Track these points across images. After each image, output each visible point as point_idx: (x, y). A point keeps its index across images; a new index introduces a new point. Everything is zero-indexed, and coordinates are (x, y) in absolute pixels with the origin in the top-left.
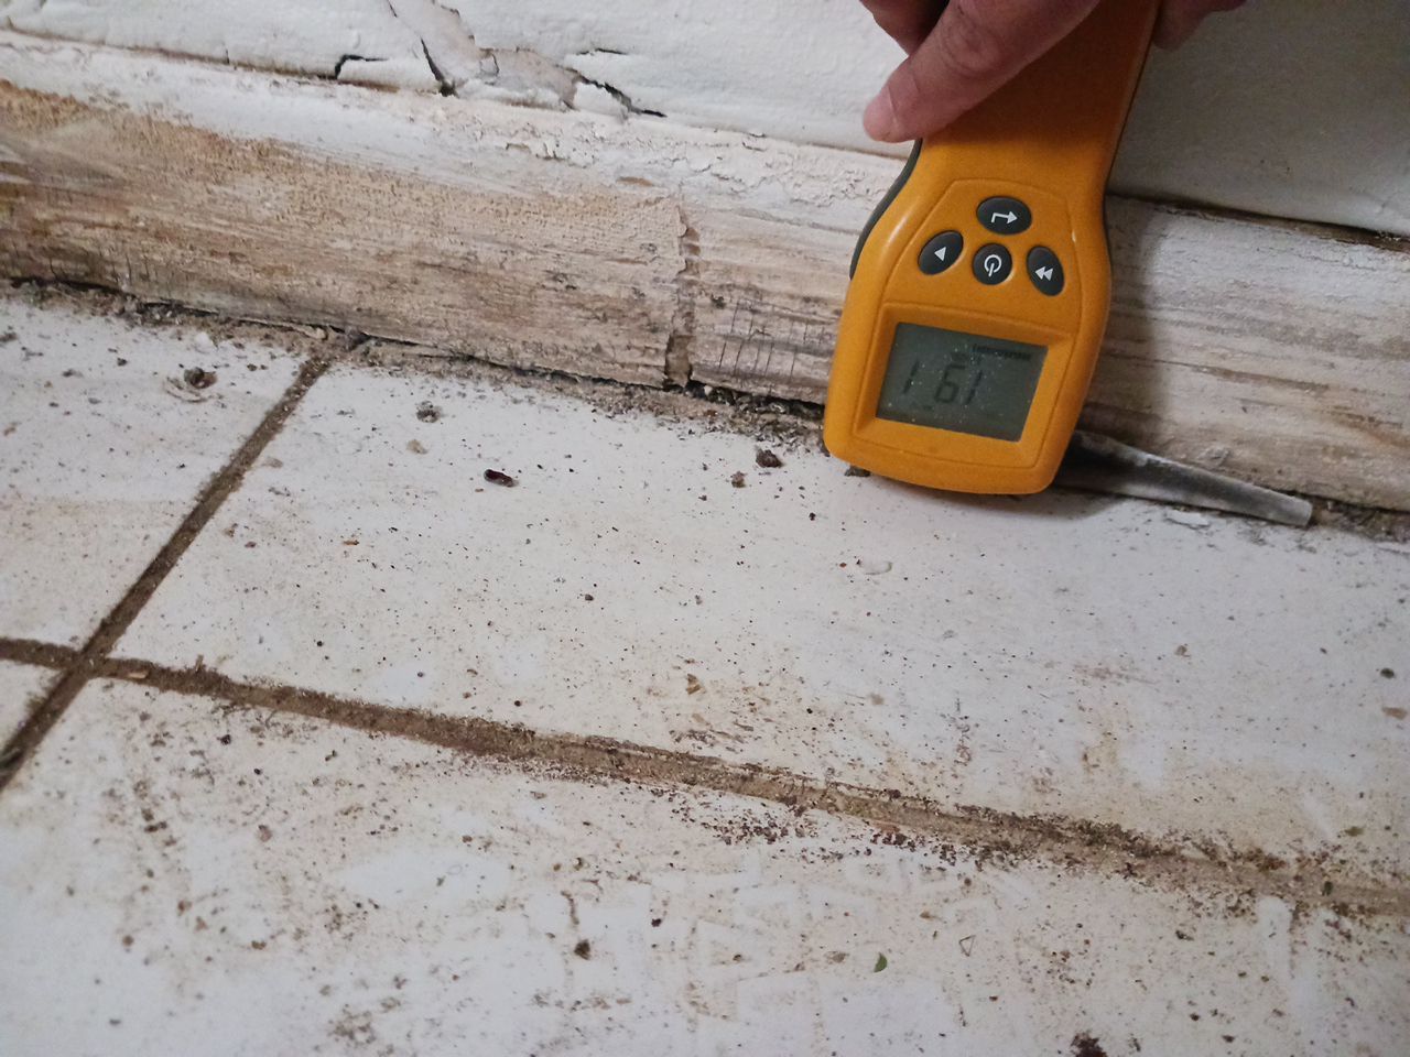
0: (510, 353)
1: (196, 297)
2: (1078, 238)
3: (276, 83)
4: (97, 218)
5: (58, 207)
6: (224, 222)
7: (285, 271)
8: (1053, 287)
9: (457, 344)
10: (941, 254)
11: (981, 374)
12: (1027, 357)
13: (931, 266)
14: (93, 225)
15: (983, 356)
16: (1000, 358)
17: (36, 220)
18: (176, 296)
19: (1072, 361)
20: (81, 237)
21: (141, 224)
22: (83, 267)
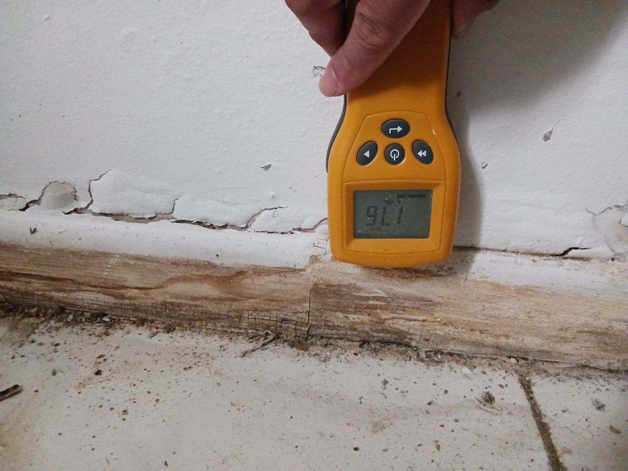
0: (609, 364)
1: (451, 347)
2: (435, 133)
3: (534, 260)
4: (415, 317)
5: (396, 313)
6: (484, 318)
7: (507, 336)
8: (428, 160)
9: (583, 362)
10: (367, 154)
11: (402, 208)
12: (423, 196)
13: (363, 161)
14: (411, 320)
15: (401, 199)
16: (409, 199)
17: (380, 319)
18: (440, 347)
19: (446, 194)
20: (401, 325)
21: (439, 320)
22: (396, 336)
